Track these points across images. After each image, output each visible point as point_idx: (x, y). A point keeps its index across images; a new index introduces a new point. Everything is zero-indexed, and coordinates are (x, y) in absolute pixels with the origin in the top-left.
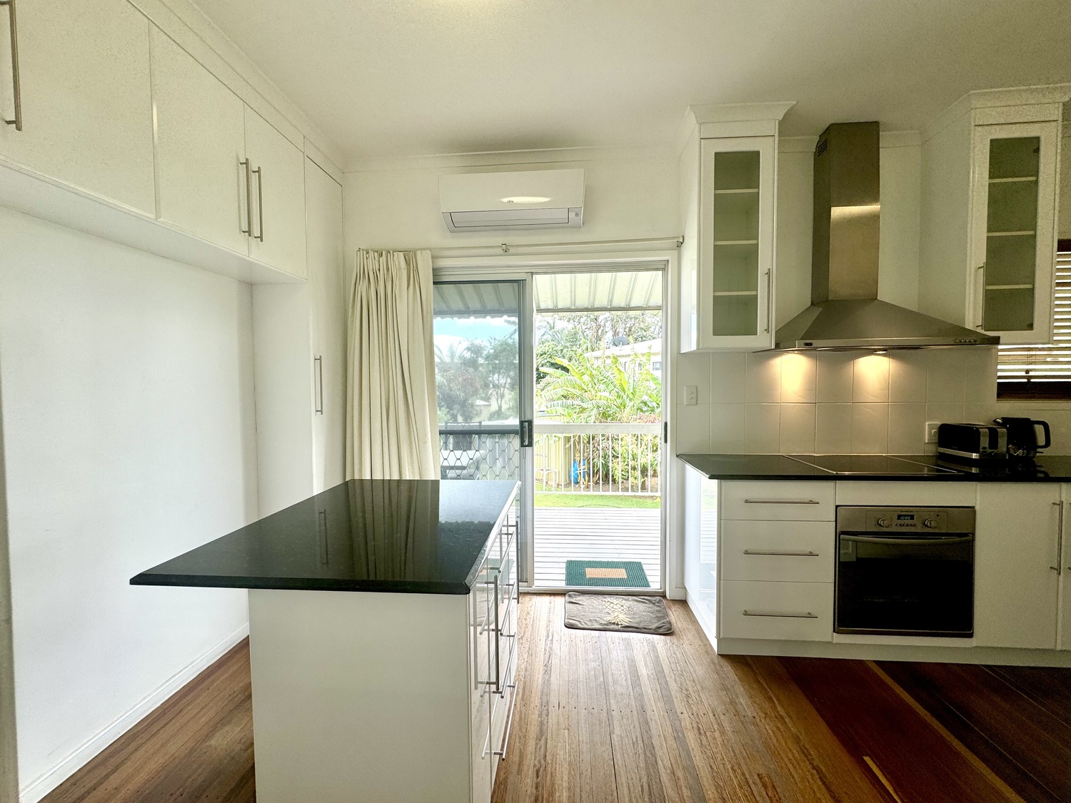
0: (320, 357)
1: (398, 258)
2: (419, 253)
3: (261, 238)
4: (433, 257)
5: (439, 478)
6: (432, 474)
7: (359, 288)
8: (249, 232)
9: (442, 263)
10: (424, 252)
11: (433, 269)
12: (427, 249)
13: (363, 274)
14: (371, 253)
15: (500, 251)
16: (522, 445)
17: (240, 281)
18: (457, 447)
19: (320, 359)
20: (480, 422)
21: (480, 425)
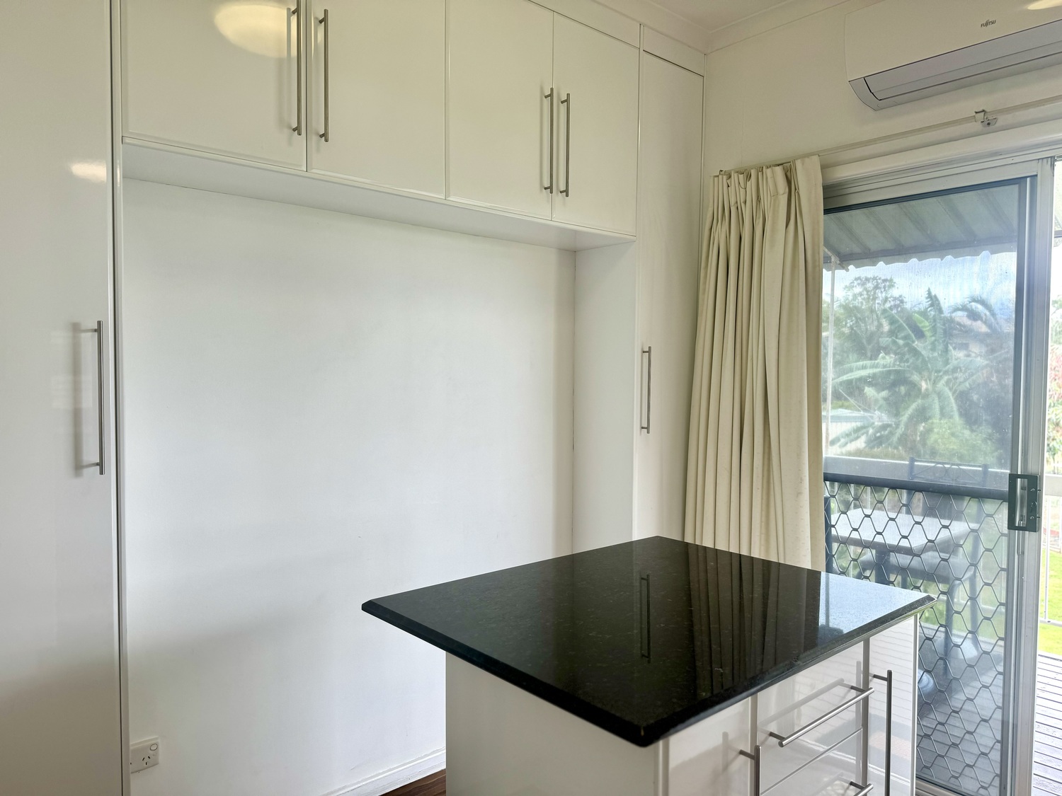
0: (650, 348)
1: (773, 177)
2: (799, 163)
3: (566, 192)
4: (824, 167)
5: (821, 567)
6: (804, 557)
7: (715, 235)
8: (550, 188)
9: (842, 173)
10: (806, 160)
11: (823, 187)
12: (813, 154)
13: (724, 212)
14: (734, 176)
15: (977, 126)
16: (1011, 525)
17: (560, 249)
18: (929, 512)
19: (649, 352)
20: (985, 467)
21: (985, 472)
